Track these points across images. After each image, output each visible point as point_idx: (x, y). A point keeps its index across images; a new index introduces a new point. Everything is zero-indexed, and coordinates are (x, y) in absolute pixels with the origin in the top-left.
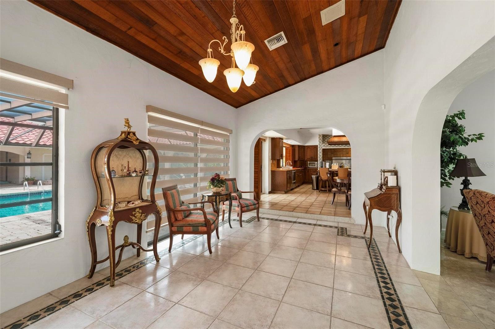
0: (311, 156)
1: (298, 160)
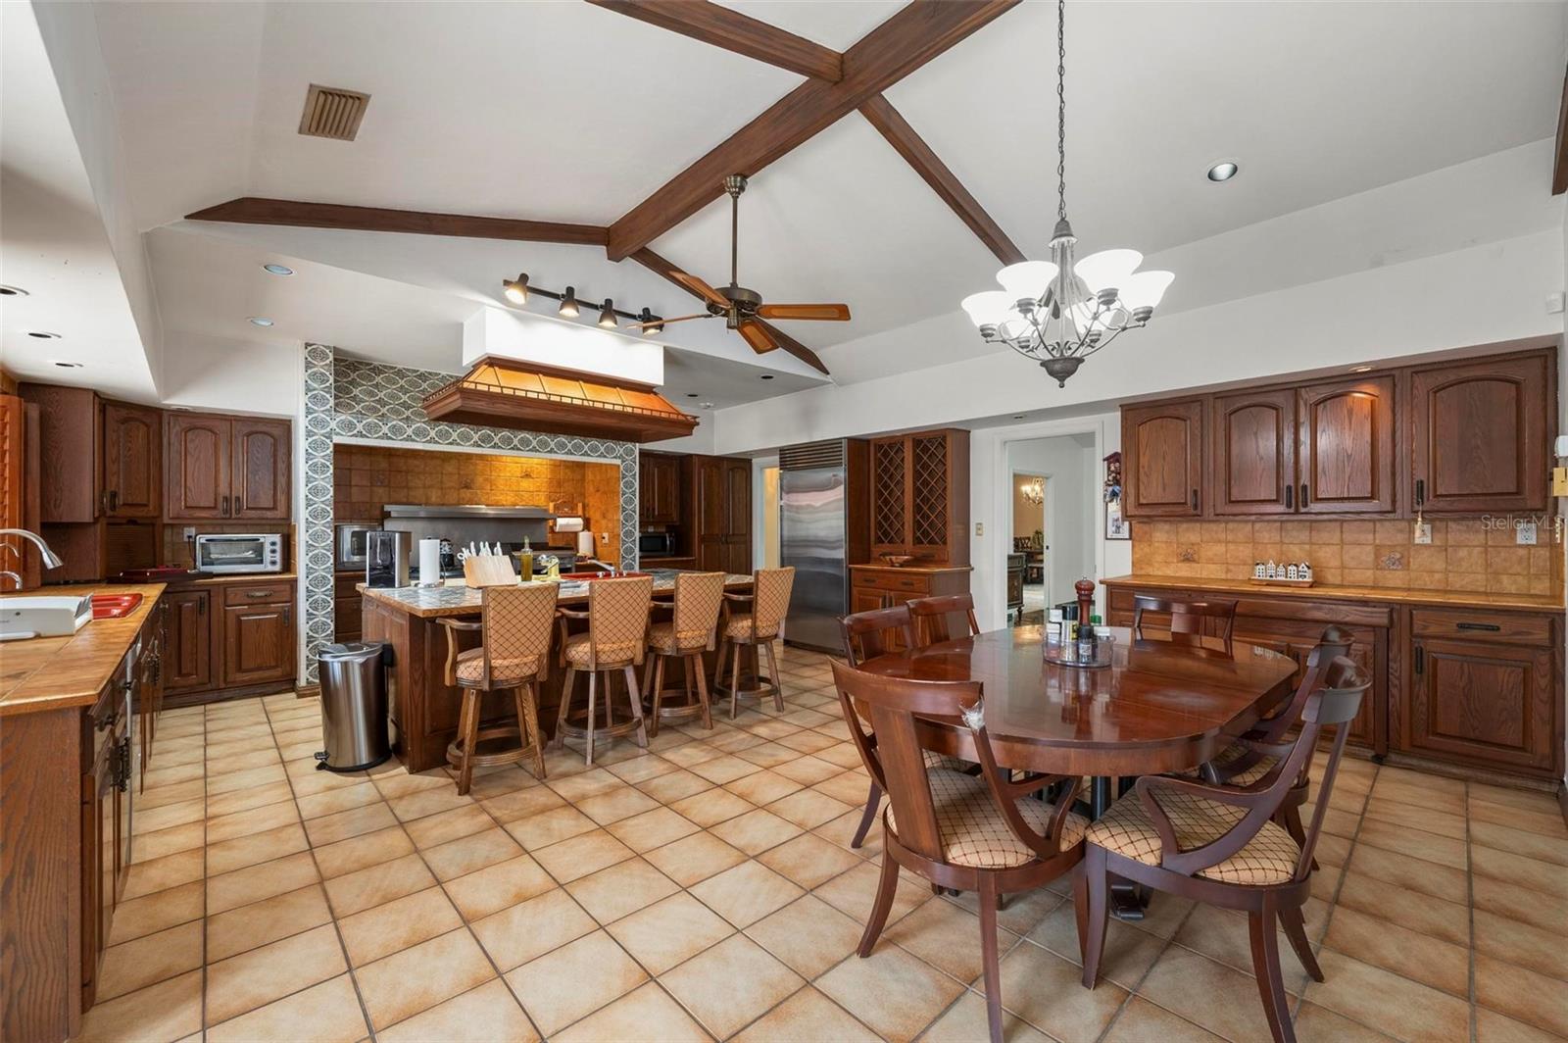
0: (223, 489)
1: (96, 520)
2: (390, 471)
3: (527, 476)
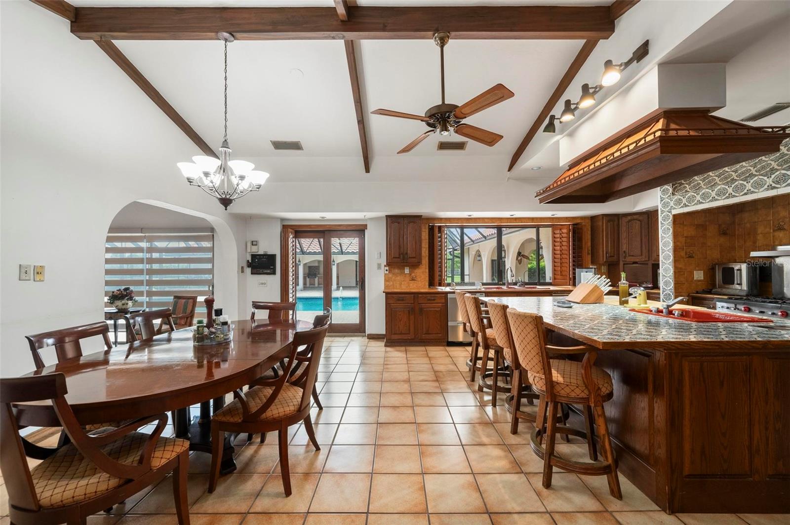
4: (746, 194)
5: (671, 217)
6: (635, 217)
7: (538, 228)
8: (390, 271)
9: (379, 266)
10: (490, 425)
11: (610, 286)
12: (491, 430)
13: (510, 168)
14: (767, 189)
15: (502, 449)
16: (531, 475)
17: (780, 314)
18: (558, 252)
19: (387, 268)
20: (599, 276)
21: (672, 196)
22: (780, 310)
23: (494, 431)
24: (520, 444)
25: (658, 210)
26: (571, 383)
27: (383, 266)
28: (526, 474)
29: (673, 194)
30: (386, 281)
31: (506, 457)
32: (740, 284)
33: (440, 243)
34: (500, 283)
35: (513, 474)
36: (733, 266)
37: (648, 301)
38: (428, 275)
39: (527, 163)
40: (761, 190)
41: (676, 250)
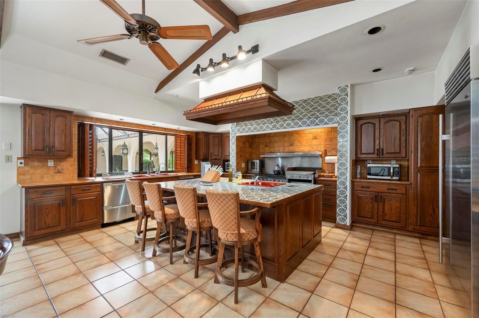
2: (269, 142)
3: (315, 138)
4: (263, 130)
5: (236, 136)
6: (216, 135)
7: (167, 135)
8: (26, 164)
9: (8, 159)
10: (178, 279)
11: (222, 172)
12: (181, 283)
13: (157, 90)
14: (270, 130)
15: (197, 293)
16: (224, 300)
17: (273, 180)
18: (179, 152)
19: (23, 161)
20: (217, 166)
21: (236, 127)
22: (272, 179)
23: (183, 282)
24: (204, 283)
25: (230, 132)
26: (249, 231)
27: (14, 159)
28: (221, 301)
29: (237, 126)
30: (19, 174)
31: (203, 297)
32: (257, 169)
33: (91, 139)
34: (141, 172)
35: (215, 307)
36: (255, 161)
37: (243, 179)
38: (77, 168)
39: (172, 91)
40: (269, 129)
41: (237, 153)
